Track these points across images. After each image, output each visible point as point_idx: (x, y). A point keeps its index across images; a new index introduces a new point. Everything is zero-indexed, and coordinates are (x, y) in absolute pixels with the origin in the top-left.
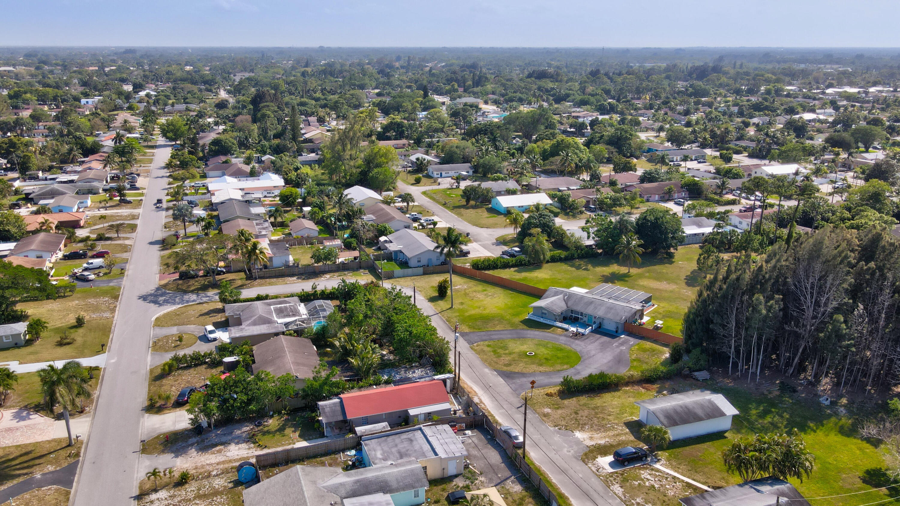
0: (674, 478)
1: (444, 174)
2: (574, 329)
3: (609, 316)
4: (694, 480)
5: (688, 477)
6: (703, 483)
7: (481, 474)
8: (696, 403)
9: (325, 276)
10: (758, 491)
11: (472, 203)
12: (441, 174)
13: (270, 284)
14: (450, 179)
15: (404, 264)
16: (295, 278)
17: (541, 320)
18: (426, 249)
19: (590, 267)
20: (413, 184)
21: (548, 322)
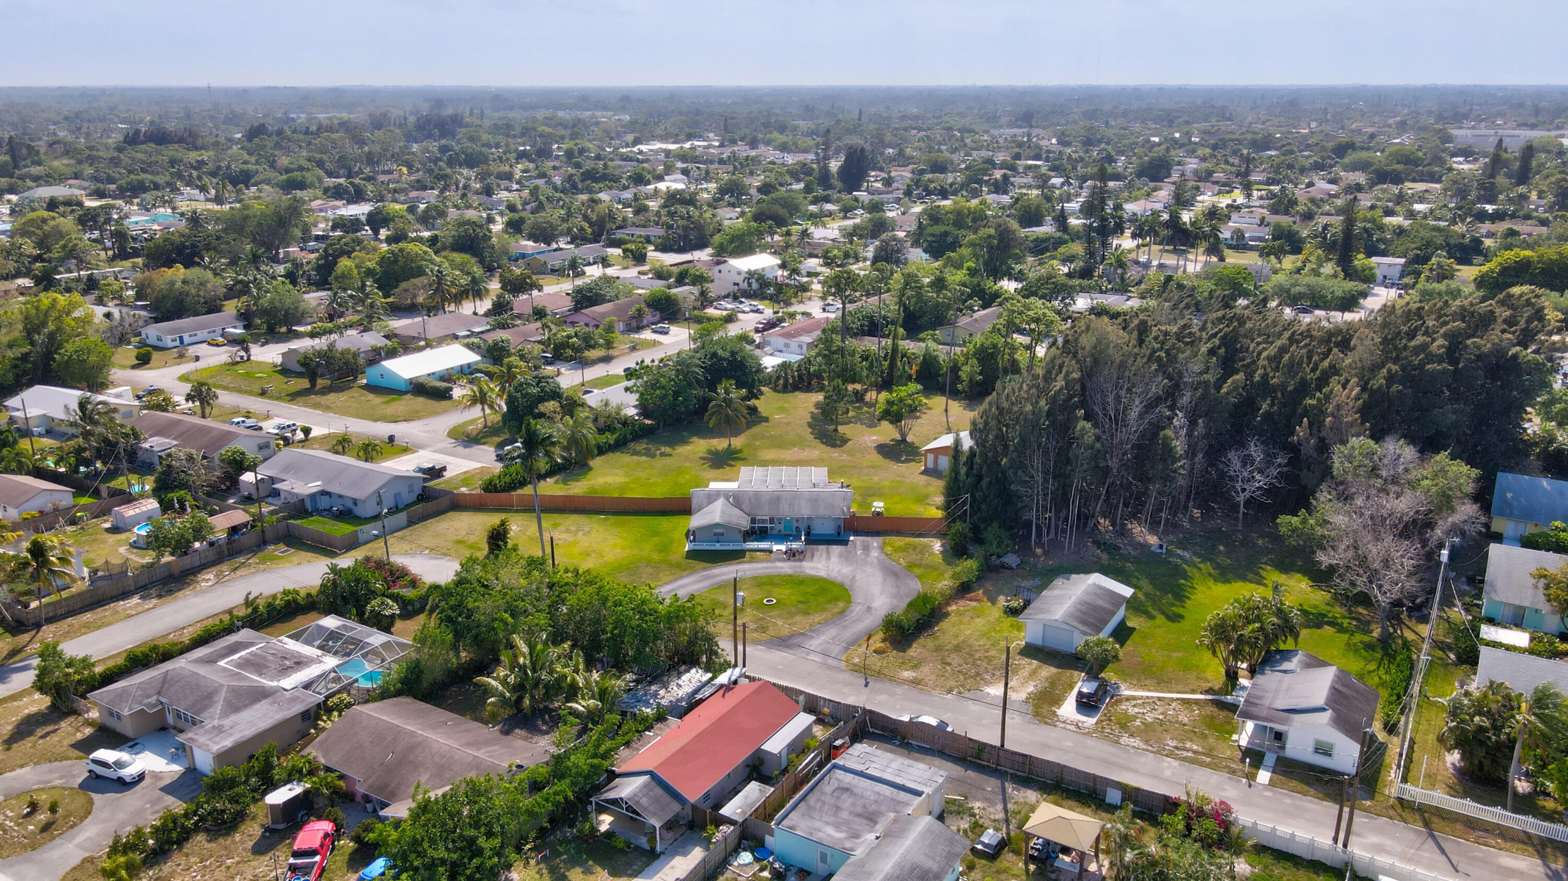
0: (1160, 699)
1: (187, 339)
2: (783, 548)
3: (822, 511)
4: (1178, 692)
5: (1170, 692)
6: (1193, 691)
7: (966, 798)
8: (1086, 592)
9: (201, 577)
10: (1285, 672)
11: (321, 382)
12: (181, 338)
13: (88, 628)
14: (205, 346)
15: (347, 514)
16: (135, 600)
17: (718, 546)
18: (388, 478)
19: (668, 450)
20: (134, 367)
21: (731, 547)
